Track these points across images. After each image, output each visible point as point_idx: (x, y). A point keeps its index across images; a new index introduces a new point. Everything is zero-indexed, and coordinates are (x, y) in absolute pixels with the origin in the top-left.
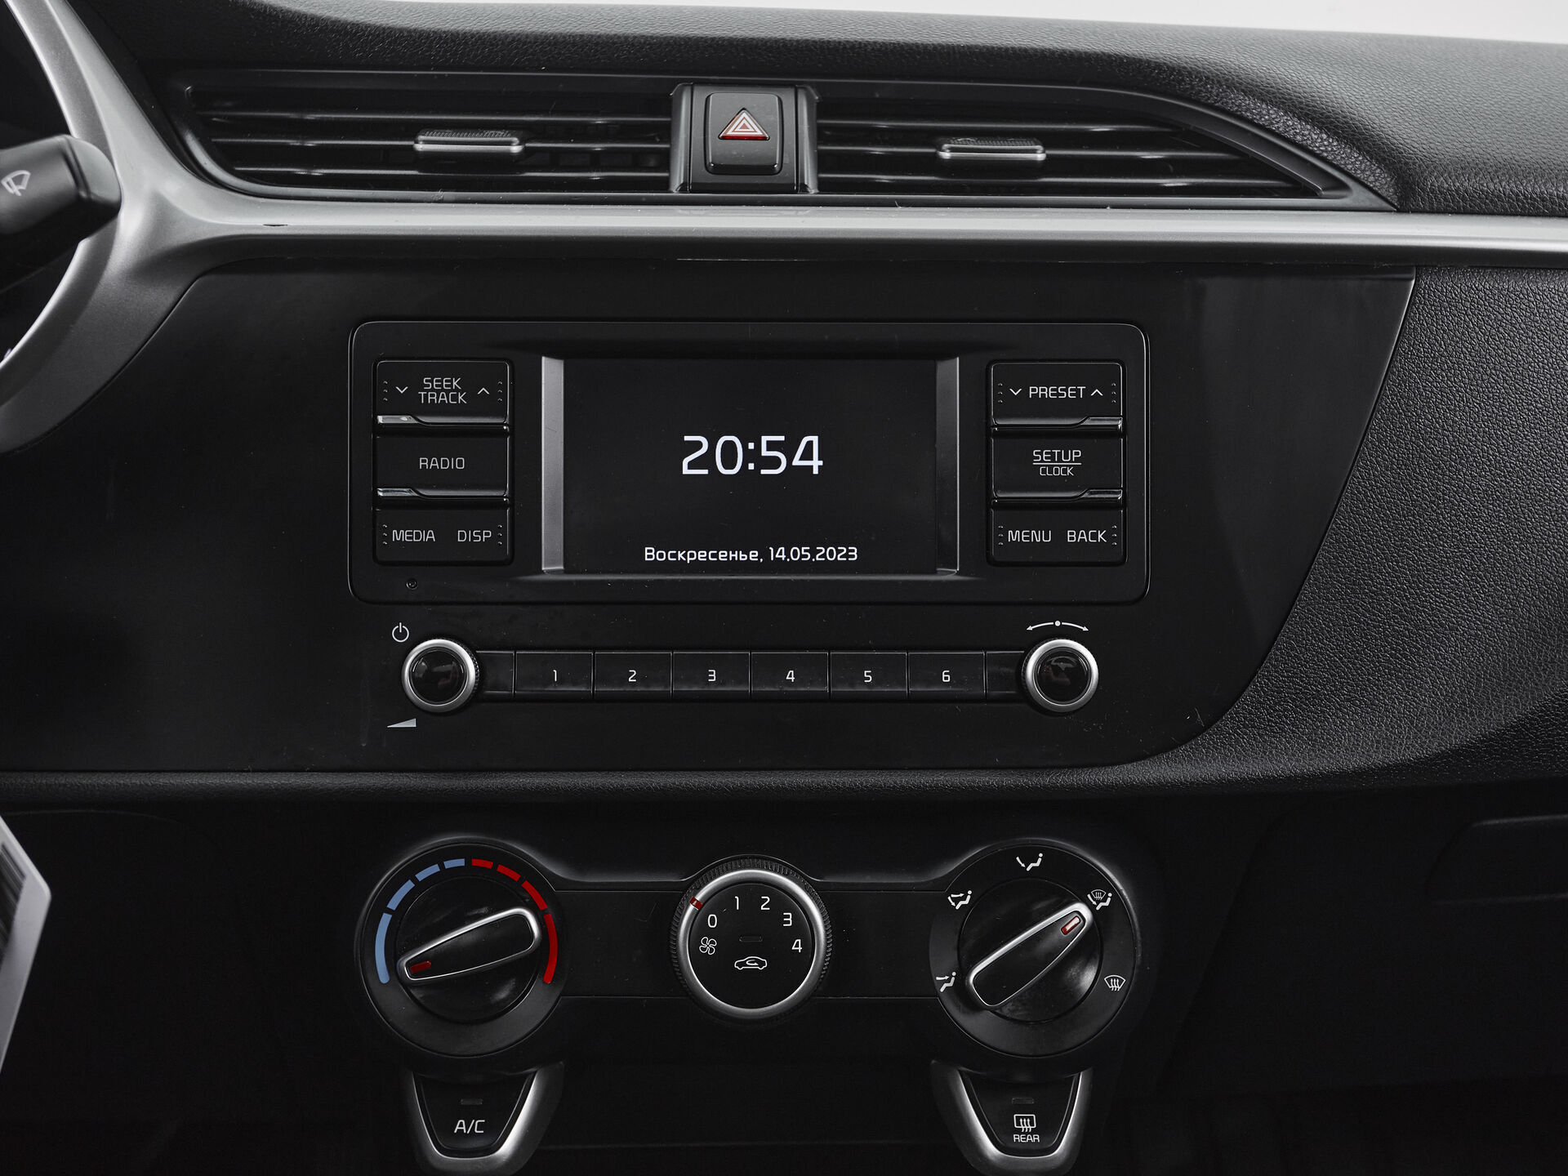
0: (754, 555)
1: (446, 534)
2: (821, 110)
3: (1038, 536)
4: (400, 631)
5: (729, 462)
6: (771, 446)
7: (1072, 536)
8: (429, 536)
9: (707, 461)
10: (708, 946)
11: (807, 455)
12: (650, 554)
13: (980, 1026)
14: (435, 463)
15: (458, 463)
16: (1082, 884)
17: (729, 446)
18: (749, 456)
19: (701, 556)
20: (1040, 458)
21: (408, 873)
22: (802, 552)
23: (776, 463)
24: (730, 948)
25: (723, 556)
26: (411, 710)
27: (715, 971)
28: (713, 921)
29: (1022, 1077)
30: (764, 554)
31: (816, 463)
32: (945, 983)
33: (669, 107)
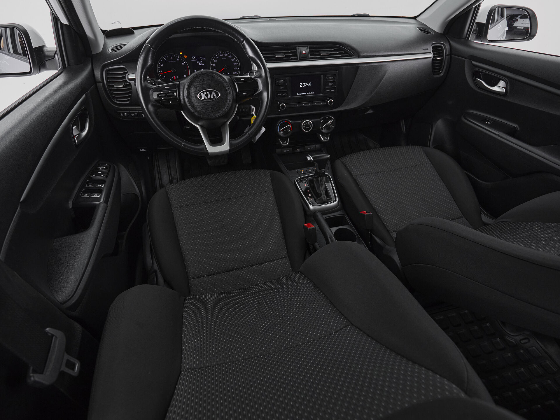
0: (306, 94)
1: (282, 94)
2: (310, 48)
3: (329, 91)
4: (279, 103)
5: (304, 86)
6: (307, 84)
7: (331, 90)
8: (281, 94)
9: (302, 85)
10: (304, 127)
11: (310, 84)
12: (298, 94)
13: (324, 131)
14: (281, 88)
15: (283, 88)
16: (330, 119)
17: (304, 84)
18: (306, 85)
19: (302, 94)
20: (329, 84)
21: (280, 123)
22: (310, 93)
23: (308, 85)
24: (306, 127)
25: (303, 94)
26: (280, 109)
27: (305, 129)
28: (304, 125)
29: (325, 134)
30: (307, 93)
31: (311, 85)
32: (321, 128)
33: (296, 49)
